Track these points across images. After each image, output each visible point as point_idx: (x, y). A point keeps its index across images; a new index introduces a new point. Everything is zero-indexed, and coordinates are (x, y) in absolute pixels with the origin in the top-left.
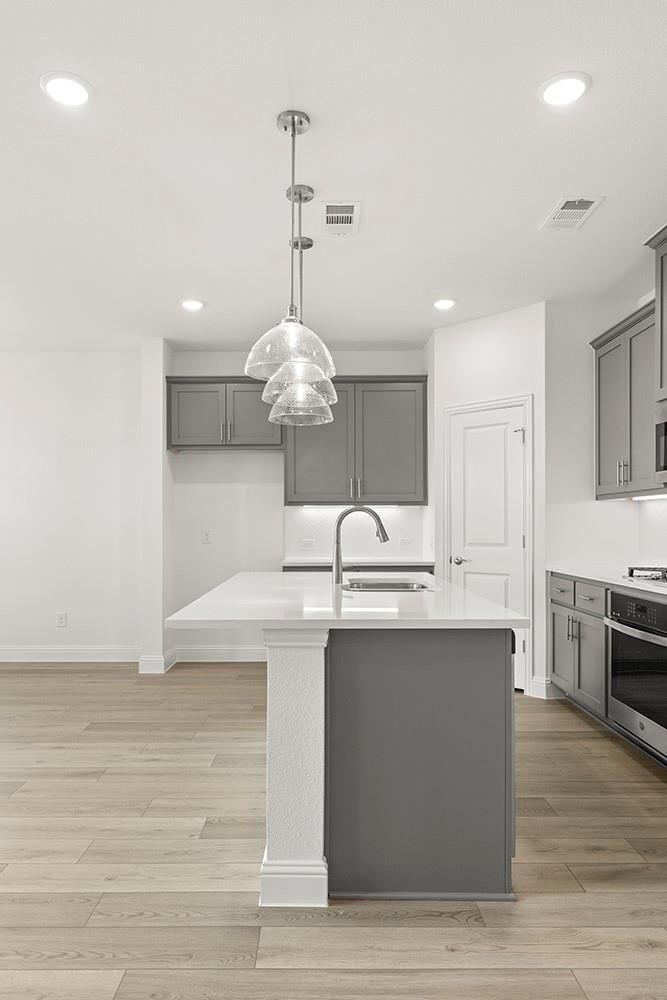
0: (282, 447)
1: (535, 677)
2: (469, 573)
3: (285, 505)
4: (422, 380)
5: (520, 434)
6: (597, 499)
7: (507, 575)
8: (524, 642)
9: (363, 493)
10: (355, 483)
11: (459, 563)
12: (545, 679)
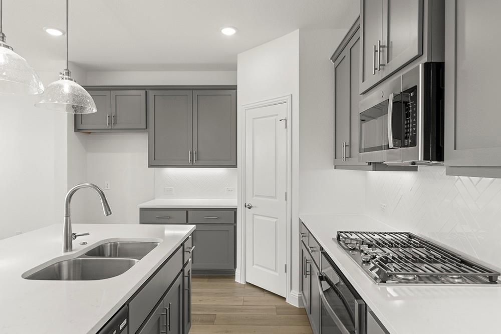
0: (147, 130)
1: (293, 291)
2: (256, 215)
3: (149, 167)
4: (234, 88)
5: (284, 122)
6: (335, 168)
7: (277, 218)
8: (286, 265)
9: (198, 159)
10: (192, 153)
11: (250, 208)
12: (298, 293)
